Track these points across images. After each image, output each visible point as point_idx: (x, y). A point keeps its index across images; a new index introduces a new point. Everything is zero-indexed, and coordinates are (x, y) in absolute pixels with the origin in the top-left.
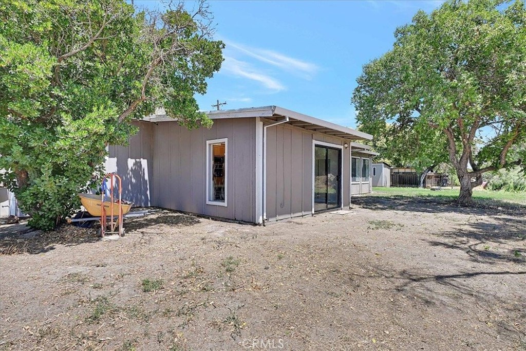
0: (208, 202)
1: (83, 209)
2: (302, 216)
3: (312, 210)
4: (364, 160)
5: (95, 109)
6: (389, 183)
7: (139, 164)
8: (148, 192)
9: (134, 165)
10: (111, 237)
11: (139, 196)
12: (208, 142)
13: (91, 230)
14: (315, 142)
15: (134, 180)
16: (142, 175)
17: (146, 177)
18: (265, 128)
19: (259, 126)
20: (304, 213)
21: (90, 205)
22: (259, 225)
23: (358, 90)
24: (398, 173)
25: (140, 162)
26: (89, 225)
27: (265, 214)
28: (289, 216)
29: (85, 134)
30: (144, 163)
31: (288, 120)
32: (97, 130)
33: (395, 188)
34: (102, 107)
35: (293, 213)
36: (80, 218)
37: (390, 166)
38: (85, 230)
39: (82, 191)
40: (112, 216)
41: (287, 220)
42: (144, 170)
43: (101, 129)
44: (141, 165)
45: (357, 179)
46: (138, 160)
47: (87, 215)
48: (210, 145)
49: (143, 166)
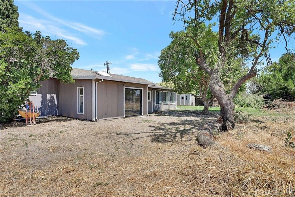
0: (78, 113)
1: (20, 115)
2: (118, 118)
3: (123, 116)
4: (171, 93)
5: (21, 80)
6: (194, 104)
7: (52, 97)
8: (57, 110)
9: (50, 97)
10: (30, 125)
11: (52, 111)
12: (78, 88)
13: (23, 123)
14: (125, 87)
15: (50, 104)
16: (54, 102)
17: (56, 103)
18: (96, 83)
19: (94, 82)
20: (118, 117)
21: (22, 114)
22: (94, 121)
23: (159, 61)
24: (199, 99)
25: (53, 96)
26: (22, 121)
27: (96, 117)
28: (110, 118)
29: (18, 89)
30: (55, 96)
31: (103, 80)
32: (22, 87)
33: (196, 106)
34: (24, 79)
35: (112, 117)
36: (19, 118)
37: (195, 95)
38: (20, 123)
39: (20, 109)
40: (30, 118)
41: (109, 120)
42: (55, 100)
43: (24, 87)
44: (53, 97)
45: (167, 102)
46: (52, 95)
47: (21, 117)
48: (79, 89)
49: (54, 98)
